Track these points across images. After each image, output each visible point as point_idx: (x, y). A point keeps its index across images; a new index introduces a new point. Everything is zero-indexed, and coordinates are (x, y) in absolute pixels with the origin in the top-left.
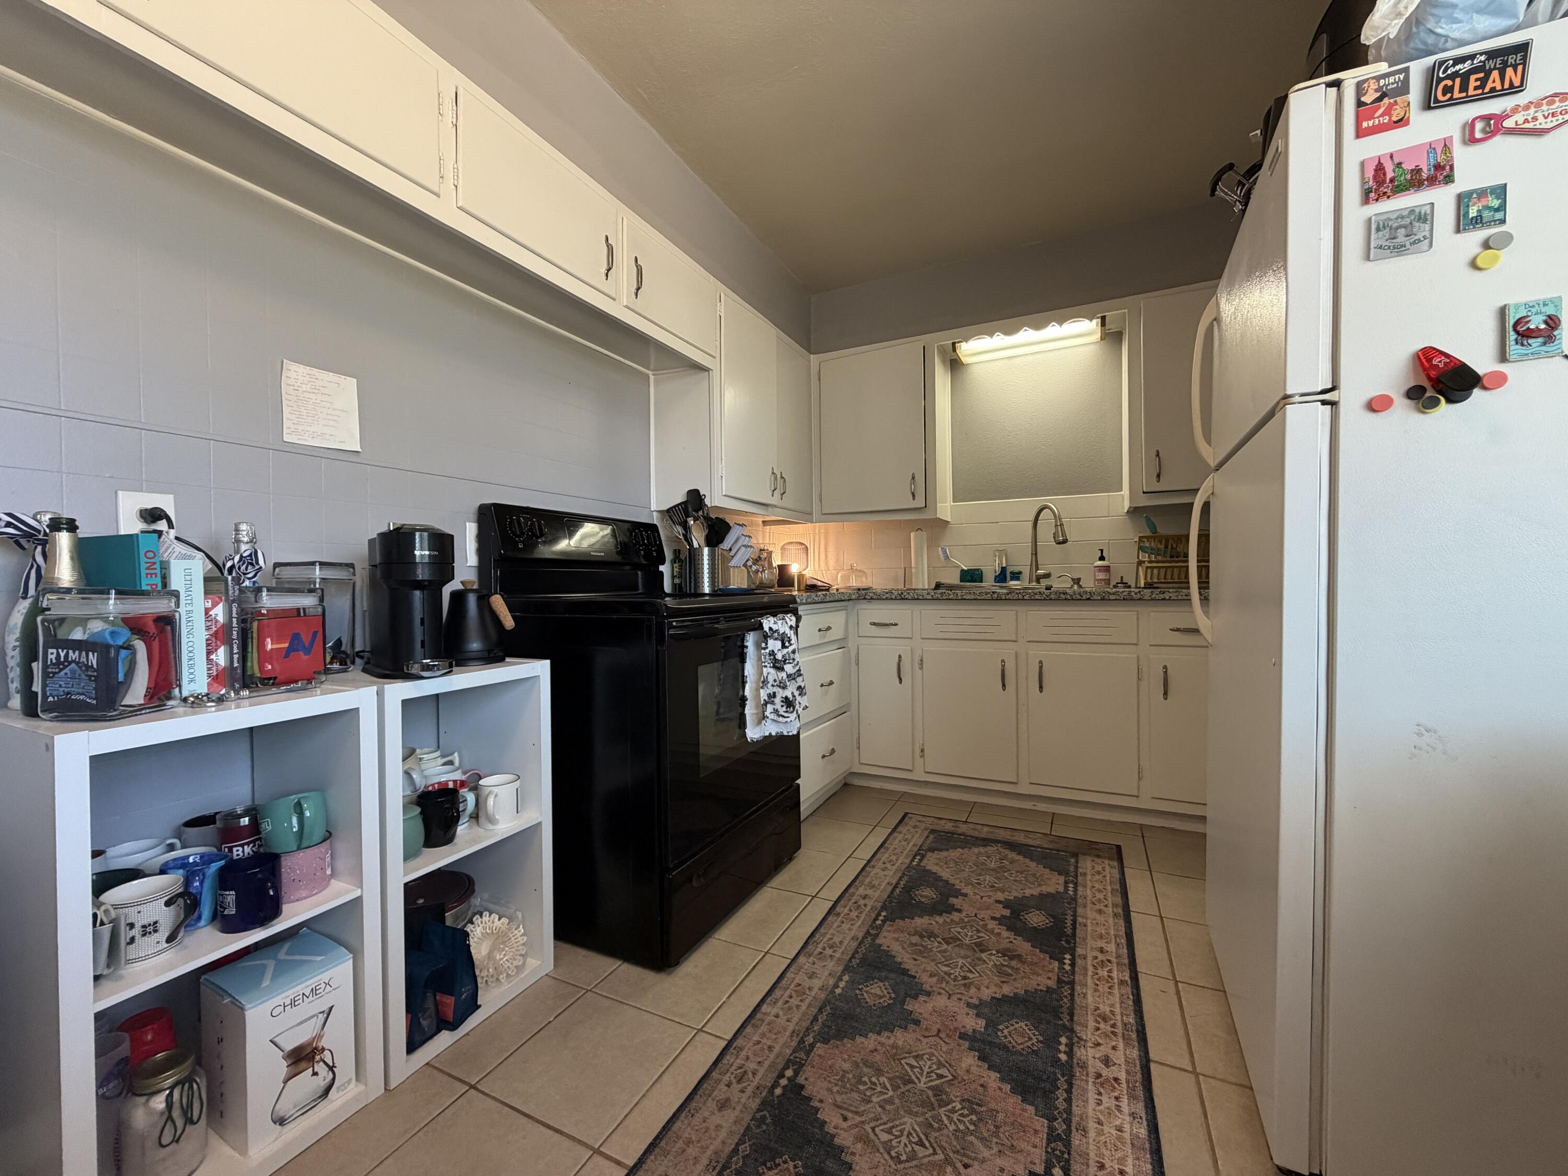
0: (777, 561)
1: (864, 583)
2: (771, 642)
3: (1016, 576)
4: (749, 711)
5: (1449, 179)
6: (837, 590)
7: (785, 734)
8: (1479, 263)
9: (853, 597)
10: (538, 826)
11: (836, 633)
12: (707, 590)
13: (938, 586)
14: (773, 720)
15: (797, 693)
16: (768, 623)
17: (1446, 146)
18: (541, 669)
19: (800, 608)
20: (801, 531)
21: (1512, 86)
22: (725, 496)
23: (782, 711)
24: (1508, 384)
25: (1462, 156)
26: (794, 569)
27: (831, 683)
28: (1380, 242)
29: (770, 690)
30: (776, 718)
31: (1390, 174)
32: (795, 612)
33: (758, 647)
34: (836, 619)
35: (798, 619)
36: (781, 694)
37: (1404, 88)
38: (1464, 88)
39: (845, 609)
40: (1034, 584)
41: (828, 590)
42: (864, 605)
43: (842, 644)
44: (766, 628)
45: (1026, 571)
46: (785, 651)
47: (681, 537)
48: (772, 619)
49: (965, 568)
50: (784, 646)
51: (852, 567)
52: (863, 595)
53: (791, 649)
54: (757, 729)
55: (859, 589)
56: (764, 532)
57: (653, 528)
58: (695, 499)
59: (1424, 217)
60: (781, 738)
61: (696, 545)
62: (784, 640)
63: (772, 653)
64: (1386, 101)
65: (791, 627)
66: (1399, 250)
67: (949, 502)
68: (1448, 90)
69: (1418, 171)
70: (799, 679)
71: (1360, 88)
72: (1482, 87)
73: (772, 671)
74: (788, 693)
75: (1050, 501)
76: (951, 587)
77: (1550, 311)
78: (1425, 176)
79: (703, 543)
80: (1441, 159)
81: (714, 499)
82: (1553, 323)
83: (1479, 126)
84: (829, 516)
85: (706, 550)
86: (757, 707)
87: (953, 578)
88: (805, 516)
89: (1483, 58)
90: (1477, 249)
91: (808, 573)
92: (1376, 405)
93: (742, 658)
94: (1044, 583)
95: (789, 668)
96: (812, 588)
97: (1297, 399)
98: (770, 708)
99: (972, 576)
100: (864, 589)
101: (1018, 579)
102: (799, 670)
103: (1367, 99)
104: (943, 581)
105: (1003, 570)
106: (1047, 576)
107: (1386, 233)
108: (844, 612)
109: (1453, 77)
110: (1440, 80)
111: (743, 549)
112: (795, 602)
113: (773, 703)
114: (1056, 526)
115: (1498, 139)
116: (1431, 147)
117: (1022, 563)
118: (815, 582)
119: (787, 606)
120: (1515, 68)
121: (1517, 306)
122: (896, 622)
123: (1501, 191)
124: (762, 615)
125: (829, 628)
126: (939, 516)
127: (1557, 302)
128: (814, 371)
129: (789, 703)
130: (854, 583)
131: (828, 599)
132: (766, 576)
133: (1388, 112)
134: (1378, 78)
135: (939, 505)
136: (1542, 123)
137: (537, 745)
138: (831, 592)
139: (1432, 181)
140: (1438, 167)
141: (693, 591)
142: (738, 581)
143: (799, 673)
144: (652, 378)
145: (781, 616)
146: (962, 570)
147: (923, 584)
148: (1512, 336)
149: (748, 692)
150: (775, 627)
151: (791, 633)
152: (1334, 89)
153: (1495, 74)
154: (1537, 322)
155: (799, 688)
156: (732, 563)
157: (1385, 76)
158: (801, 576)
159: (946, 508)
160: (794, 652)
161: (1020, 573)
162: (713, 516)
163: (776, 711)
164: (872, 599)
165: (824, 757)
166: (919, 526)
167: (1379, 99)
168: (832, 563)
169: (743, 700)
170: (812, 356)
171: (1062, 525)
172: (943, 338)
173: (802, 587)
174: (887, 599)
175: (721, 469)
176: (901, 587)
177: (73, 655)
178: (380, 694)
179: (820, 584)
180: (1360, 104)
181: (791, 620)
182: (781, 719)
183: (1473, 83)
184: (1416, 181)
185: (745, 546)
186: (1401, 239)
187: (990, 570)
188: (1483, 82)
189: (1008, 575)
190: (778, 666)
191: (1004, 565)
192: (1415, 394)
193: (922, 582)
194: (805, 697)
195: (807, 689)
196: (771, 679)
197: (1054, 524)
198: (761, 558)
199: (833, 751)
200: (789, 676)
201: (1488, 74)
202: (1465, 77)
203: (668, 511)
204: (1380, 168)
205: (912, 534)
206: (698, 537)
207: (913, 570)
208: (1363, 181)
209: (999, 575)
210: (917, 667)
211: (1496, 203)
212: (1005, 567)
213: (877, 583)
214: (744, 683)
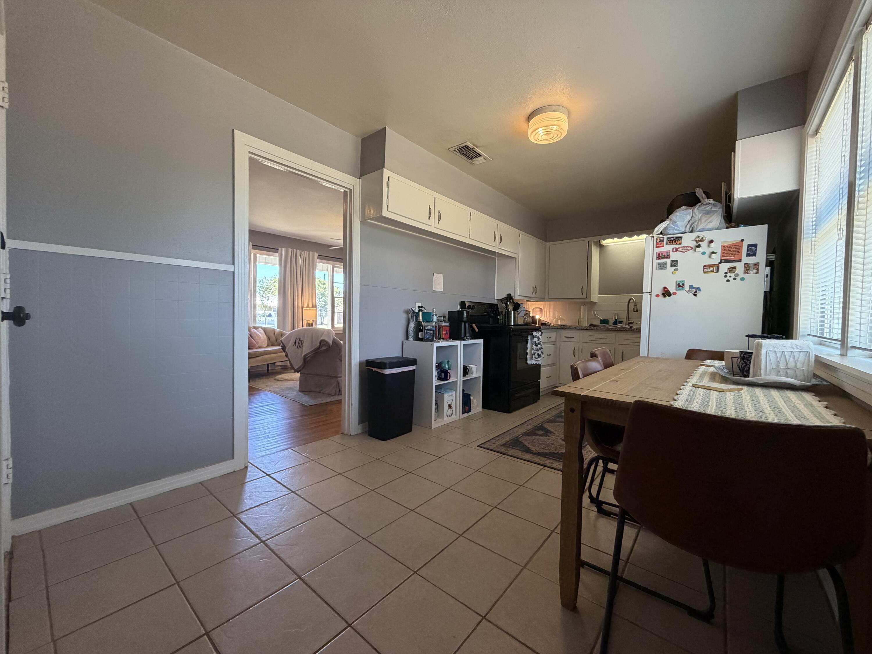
0: (531, 315)
1: (564, 323)
2: (535, 339)
3: (621, 322)
4: (528, 356)
5: (669, 258)
6: (553, 325)
7: (538, 364)
8: (673, 273)
9: (559, 328)
10: (480, 377)
11: (552, 339)
12: (512, 324)
13: (591, 325)
14: (534, 360)
15: (541, 353)
16: (534, 334)
17: (669, 251)
18: (481, 341)
19: (542, 330)
20: (539, 304)
21: (679, 244)
22: (519, 296)
23: (537, 357)
24: (676, 295)
25: (672, 254)
26: (537, 317)
27: (550, 355)
28: (659, 267)
29: (534, 351)
30: (535, 359)
31: (661, 255)
32: (541, 331)
33: (531, 340)
34: (553, 335)
35: (542, 334)
36: (537, 352)
37: (663, 241)
38: (672, 243)
39: (556, 331)
40: (627, 325)
41: (550, 325)
42: (563, 331)
43: (554, 343)
44: (534, 335)
45: (625, 320)
46: (538, 341)
47: (505, 308)
48: (535, 332)
49: (602, 319)
50: (538, 340)
51: (559, 317)
52: (563, 327)
53: (540, 341)
54: (530, 361)
55: (561, 325)
56: (527, 304)
57: (496, 305)
58: (509, 297)
59: (665, 264)
60: (536, 365)
61: (510, 310)
62: (538, 338)
63: (535, 342)
64: (661, 242)
65: (540, 335)
66: (661, 269)
67: (597, 295)
68: (670, 242)
69: (665, 256)
70: (542, 349)
71: (657, 239)
72: (675, 243)
73: (535, 346)
74: (539, 352)
75: (632, 296)
76: (595, 326)
77: (683, 283)
78: (666, 256)
79: (512, 310)
80: (668, 254)
81: (517, 297)
82: (683, 284)
83: (674, 249)
84: (551, 299)
85: (513, 312)
86: (530, 355)
87: (598, 323)
88: (542, 299)
89: (675, 238)
90: (673, 270)
91: (542, 319)
92: (657, 296)
93: (527, 342)
94: (631, 325)
95: (539, 346)
96: (544, 324)
97: (645, 293)
98: (534, 356)
99: (604, 322)
100: (563, 325)
101: (621, 324)
102: (542, 347)
103: (658, 241)
104: (592, 323)
105: (616, 320)
106: (631, 323)
107: (660, 266)
108: (555, 333)
109: (671, 240)
110: (668, 240)
111: (522, 311)
112: (541, 328)
113: (535, 355)
114: (634, 306)
115: (678, 252)
116: (667, 252)
117: (624, 318)
118: (545, 322)
119: (538, 329)
120: (680, 240)
121: (678, 281)
122: (574, 336)
123: (677, 261)
124: (533, 331)
125: (550, 337)
126: (592, 300)
127: (684, 281)
128: (548, 248)
129: (539, 355)
130: (560, 323)
131: (550, 328)
132: (528, 320)
133: (661, 244)
134: (659, 238)
135: (592, 296)
136: (684, 251)
137: (480, 359)
138: (551, 326)
139: (667, 258)
140: (668, 255)
141: (508, 324)
142: (520, 322)
143: (542, 348)
144: (497, 259)
145: (537, 332)
146: (601, 320)
147: (585, 324)
148: (677, 286)
149: (528, 351)
150: (536, 335)
151: (540, 337)
152: (653, 238)
153: (677, 241)
154: (681, 284)
155: (542, 352)
156: (519, 316)
157: (661, 238)
158: (540, 320)
159: (595, 296)
160: (541, 342)
161: (622, 321)
162: (515, 302)
163: (535, 357)
164: (565, 329)
165: (547, 377)
166: (585, 304)
167: (659, 242)
168: (551, 315)
169: (527, 353)
170: (547, 243)
171: (636, 305)
172: (596, 239)
173: (540, 324)
174: (571, 329)
175: (518, 288)
176: (577, 325)
177: (429, 332)
178: (461, 342)
179: (546, 323)
180: (657, 242)
181: (540, 333)
182: (537, 360)
183: (673, 242)
184: (664, 257)
185: (523, 310)
186: (662, 267)
187: (612, 320)
188: (675, 242)
189: (618, 322)
190: (536, 345)
191: (616, 318)
192: (663, 294)
193: (585, 323)
194: (543, 355)
195: (544, 353)
196: (534, 348)
197: (633, 305)
198: (527, 314)
199: (550, 376)
200: (539, 348)
201: (676, 241)
202: (672, 241)
203: (501, 300)
204: (659, 254)
205: (582, 306)
206: (510, 308)
207: (582, 319)
208: (657, 256)
209: (615, 322)
210: (580, 352)
211: (676, 263)
212: (617, 319)
213: (568, 323)
214: (527, 349)
